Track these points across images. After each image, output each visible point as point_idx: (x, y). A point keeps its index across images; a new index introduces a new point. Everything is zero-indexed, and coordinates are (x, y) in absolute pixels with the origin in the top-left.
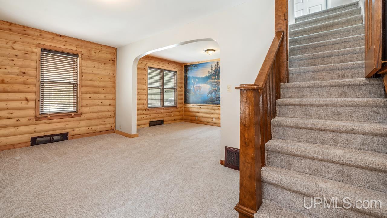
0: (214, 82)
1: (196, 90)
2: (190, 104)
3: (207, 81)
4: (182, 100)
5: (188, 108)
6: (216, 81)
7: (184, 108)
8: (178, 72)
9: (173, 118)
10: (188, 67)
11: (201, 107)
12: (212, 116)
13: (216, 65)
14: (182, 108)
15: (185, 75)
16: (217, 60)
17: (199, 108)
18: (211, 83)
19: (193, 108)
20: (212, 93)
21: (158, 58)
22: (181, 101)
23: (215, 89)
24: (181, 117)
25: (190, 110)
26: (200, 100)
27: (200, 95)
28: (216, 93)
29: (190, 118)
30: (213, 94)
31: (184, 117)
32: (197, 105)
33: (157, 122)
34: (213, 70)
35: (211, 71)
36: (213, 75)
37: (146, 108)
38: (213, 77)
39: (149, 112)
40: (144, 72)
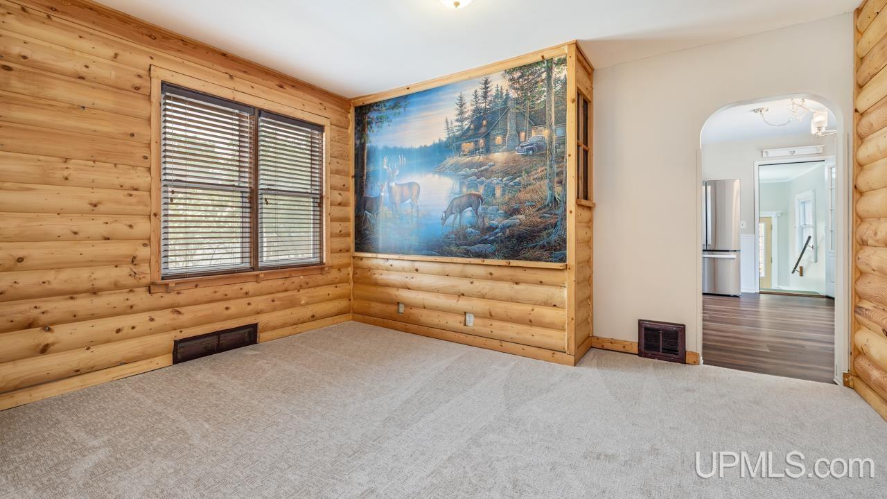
0: (470, 165)
1: (397, 199)
2: (374, 255)
3: (440, 161)
4: (348, 239)
5: (370, 269)
6: (478, 158)
7: (356, 268)
8: (327, 129)
9: (307, 312)
10: (369, 110)
11: (417, 265)
12: (463, 304)
13: (480, 93)
14: (344, 271)
15: (358, 142)
16: (484, 72)
17: (410, 271)
18: (456, 168)
19: (387, 270)
20: (461, 212)
21: (224, 55)
22: (339, 243)
23: (473, 192)
24: (343, 304)
25: (376, 276)
26: (414, 240)
27: (415, 219)
28: (480, 208)
29: (376, 307)
30: (468, 213)
31: (356, 304)
32: (402, 257)
33: (222, 336)
34: (466, 115)
35: (457, 120)
36: (465, 136)
37: (148, 280)
38: (467, 146)
39: (169, 298)
40: (140, 107)
